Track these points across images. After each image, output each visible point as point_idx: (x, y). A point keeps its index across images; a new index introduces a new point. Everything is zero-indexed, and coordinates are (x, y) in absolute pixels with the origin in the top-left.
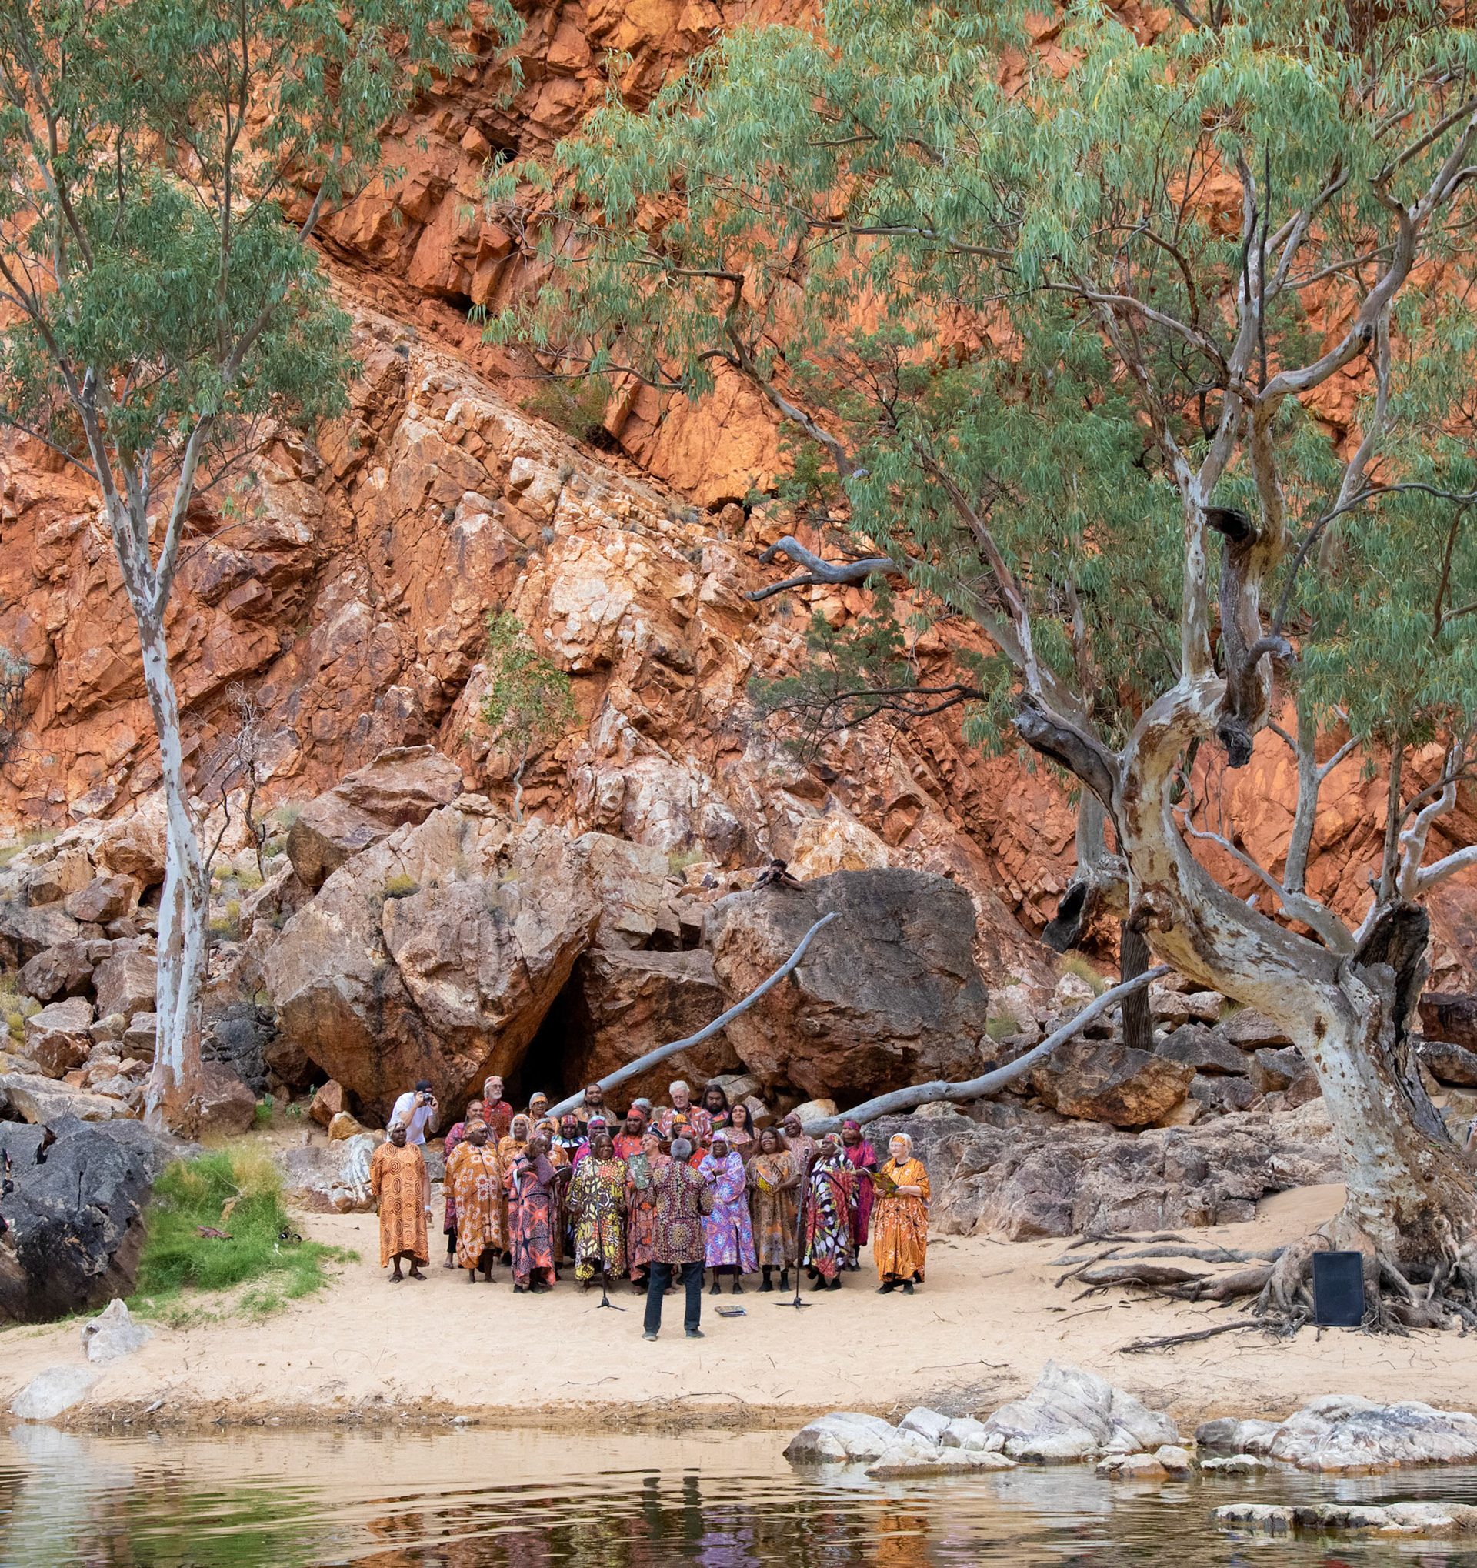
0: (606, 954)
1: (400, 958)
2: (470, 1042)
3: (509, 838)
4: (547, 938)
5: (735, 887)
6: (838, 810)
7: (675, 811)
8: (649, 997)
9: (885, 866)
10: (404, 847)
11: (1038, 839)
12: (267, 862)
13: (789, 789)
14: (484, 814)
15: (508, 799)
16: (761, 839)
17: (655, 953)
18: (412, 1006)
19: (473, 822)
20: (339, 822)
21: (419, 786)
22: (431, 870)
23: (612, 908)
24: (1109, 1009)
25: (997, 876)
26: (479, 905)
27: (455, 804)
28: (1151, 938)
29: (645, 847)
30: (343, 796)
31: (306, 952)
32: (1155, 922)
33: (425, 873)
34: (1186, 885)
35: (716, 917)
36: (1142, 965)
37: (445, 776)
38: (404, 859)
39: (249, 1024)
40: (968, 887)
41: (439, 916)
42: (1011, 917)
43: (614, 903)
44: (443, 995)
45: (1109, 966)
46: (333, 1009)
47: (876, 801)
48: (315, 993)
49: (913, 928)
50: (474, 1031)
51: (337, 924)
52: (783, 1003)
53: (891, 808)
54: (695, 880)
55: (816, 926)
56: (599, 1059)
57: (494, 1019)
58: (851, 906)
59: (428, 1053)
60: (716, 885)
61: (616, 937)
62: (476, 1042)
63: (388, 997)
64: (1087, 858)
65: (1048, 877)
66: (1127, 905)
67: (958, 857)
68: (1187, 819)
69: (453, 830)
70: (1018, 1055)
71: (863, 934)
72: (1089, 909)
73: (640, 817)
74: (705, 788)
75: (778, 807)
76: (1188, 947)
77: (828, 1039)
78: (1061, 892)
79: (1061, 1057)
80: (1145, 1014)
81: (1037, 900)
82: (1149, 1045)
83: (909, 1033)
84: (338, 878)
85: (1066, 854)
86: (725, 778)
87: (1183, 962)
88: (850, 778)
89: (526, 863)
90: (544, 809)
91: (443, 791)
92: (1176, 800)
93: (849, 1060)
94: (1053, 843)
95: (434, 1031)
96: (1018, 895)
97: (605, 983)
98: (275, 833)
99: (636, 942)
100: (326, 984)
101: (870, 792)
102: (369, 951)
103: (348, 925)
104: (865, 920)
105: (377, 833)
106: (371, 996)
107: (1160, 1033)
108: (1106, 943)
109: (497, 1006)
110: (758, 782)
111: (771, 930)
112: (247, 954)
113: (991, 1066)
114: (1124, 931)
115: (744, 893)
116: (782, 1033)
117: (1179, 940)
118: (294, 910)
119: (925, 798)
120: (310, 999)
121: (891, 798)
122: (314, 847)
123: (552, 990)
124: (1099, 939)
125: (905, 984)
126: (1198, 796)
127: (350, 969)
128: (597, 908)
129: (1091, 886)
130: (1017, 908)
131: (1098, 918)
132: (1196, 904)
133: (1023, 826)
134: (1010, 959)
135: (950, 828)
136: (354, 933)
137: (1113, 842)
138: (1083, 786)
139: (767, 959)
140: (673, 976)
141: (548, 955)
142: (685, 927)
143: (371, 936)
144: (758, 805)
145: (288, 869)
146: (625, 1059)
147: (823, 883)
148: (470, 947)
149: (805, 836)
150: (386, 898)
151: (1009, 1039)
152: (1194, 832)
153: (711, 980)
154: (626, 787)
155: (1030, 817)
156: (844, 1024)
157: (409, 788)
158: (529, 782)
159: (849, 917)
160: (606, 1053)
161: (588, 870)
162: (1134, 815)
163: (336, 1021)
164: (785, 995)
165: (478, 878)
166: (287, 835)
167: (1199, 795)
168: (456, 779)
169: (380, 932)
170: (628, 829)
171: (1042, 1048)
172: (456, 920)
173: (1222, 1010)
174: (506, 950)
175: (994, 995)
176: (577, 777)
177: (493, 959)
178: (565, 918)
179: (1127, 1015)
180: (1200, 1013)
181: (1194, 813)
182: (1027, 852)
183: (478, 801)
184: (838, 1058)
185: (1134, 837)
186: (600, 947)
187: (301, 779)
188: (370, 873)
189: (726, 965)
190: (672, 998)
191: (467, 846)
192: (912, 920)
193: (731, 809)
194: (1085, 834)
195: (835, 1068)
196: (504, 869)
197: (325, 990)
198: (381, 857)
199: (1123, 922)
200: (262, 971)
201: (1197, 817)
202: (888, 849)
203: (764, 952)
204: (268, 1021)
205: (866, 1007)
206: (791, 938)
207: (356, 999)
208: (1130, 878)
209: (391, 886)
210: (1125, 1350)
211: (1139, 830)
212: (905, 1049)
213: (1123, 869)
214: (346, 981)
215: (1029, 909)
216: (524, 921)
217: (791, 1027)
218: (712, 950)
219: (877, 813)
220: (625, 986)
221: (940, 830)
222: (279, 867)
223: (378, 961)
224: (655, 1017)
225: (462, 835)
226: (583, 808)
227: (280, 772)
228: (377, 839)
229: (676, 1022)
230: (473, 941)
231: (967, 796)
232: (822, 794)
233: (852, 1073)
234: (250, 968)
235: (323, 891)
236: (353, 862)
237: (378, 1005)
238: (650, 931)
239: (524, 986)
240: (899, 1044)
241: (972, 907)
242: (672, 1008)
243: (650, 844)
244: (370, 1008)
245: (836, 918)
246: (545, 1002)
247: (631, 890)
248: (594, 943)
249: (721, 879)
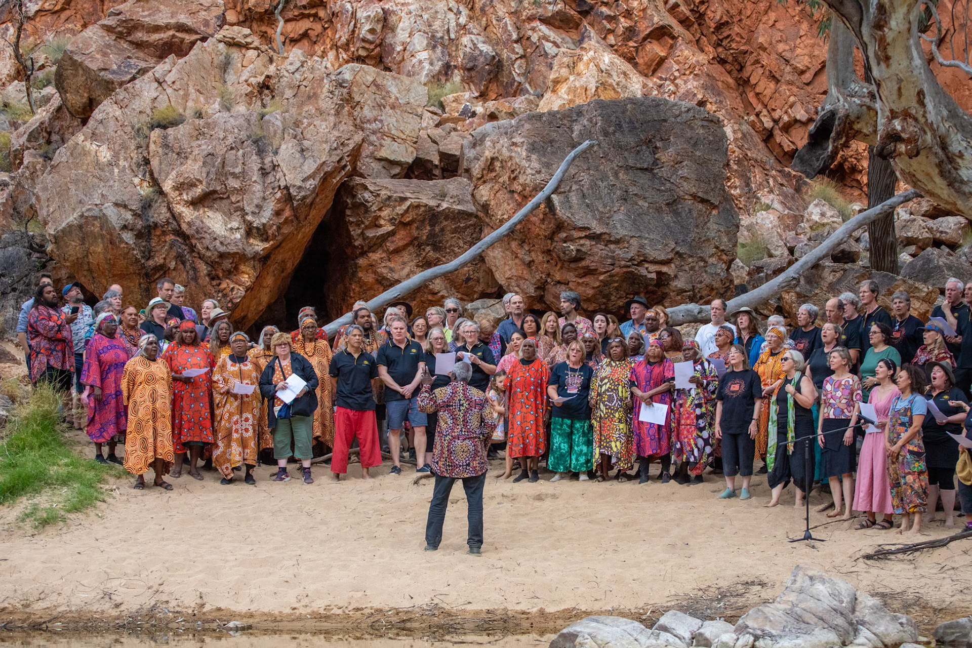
0: (367, 182)
1: (167, 186)
2: (236, 268)
3: (272, 70)
4: (310, 167)
5: (493, 117)
6: (593, 41)
7: (433, 42)
8: (409, 224)
9: (639, 95)
10: (169, 78)
11: (788, 69)
12: (35, 94)
13: (545, 21)
14: (247, 46)
15: (270, 31)
16: (517, 69)
17: (415, 181)
18: (179, 233)
19: (235, 54)
20: (105, 54)
21: (183, 18)
22: (196, 101)
23: (373, 138)
24: (856, 234)
25: (748, 105)
26: (243, 135)
27: (218, 36)
28: (898, 165)
29: (404, 77)
30: (109, 29)
31: (76, 182)
32: (902, 148)
33: (190, 104)
34: (933, 112)
35: (474, 145)
36: (889, 191)
37: (208, 9)
38: (169, 91)
39: (22, 251)
40: (720, 115)
41: (205, 146)
42: (761, 145)
43: (374, 133)
44: (209, 223)
45: (856, 193)
46: (102, 236)
47: (630, 32)
48: (85, 221)
49: (666, 156)
50: (240, 258)
51: (105, 154)
52: (541, 229)
53: (645, 39)
54: (453, 110)
55: (572, 154)
56: (360, 282)
57: (259, 246)
58: (606, 134)
59: (195, 279)
60: (474, 114)
61: (375, 166)
62: (242, 267)
63: (156, 225)
64: (837, 85)
65: (798, 106)
66: (875, 131)
67: (711, 86)
68: (934, 48)
69: (216, 62)
70: (768, 278)
71: (618, 161)
72: (839, 135)
73: (399, 48)
74: (463, 20)
75: (535, 38)
76: (935, 172)
77: (583, 263)
78: (810, 120)
79: (809, 281)
80: (891, 239)
81: (787, 128)
82: (894, 268)
83: (663, 257)
84: (107, 109)
85: (816, 83)
86: (482, 10)
87: (930, 187)
88: (604, 9)
89: (289, 93)
90: (305, 42)
91: (206, 23)
92: (924, 29)
93: (605, 283)
94: (803, 72)
95: (201, 257)
96: (768, 124)
97: (367, 210)
98: (42, 67)
99: (397, 170)
100: (96, 212)
101: (624, 23)
102: (136, 181)
103: (116, 155)
104: (620, 148)
105: (143, 65)
106: (140, 224)
107: (905, 257)
108: (854, 170)
109: (262, 233)
110: (515, 13)
111: (528, 159)
112: (19, 184)
113: (742, 289)
114: (871, 158)
115: (501, 122)
116: (539, 258)
117: (924, 166)
118: (63, 141)
119: (678, 29)
120: (80, 227)
121: (644, 28)
122: (81, 79)
123: (316, 216)
124: (847, 165)
125: (659, 210)
126: (945, 26)
127: (119, 198)
128: (358, 138)
129: (841, 113)
130: (768, 137)
131: (846, 145)
132: (942, 130)
133: (774, 56)
134: (760, 186)
135: (702, 58)
136: (122, 163)
137: (861, 71)
138: (834, 15)
139: (524, 186)
140: (432, 203)
141: (311, 184)
142: (443, 156)
143: (139, 166)
144: (515, 36)
145: (56, 101)
146: (385, 283)
147: (579, 112)
148: (235, 176)
149: (561, 66)
150: (152, 128)
151: (759, 263)
152: (941, 60)
153: (470, 208)
154: (385, 19)
155: (781, 47)
156: (599, 250)
157: (173, 21)
158: (290, 15)
159: (604, 145)
160: (369, 278)
161: (348, 100)
162: (883, 44)
163: (105, 248)
164: (543, 221)
165: (241, 109)
166: (54, 68)
167: (946, 24)
168: (219, 12)
169: (147, 162)
170: (388, 60)
171: (791, 272)
172: (221, 150)
173: (965, 234)
174: (270, 178)
175: (745, 220)
176: (337, 9)
177: (258, 187)
178: (326, 147)
179: (873, 240)
180: (944, 237)
181: (941, 42)
182: (777, 81)
183: (240, 33)
184: (594, 282)
185: (883, 65)
186: (362, 176)
187: (67, 13)
188: (137, 105)
189: (485, 193)
190: (432, 225)
191: (231, 77)
192: (666, 148)
193: (488, 41)
194: (835, 62)
195: (590, 292)
196: (267, 100)
197: (95, 218)
198: (146, 89)
199: (871, 150)
200: (33, 200)
201: (943, 46)
202: (641, 79)
203: (521, 179)
204: (40, 249)
205: (621, 232)
206: (548, 165)
207: (125, 227)
208: (878, 105)
209: (157, 116)
210: (868, 557)
211: (887, 58)
212: (659, 273)
213: (872, 96)
214: (115, 210)
215: (779, 137)
216: (287, 150)
217: (548, 252)
218: (470, 178)
219: (631, 44)
220: (385, 213)
221: (693, 60)
222: (47, 100)
223: (145, 190)
224: (415, 243)
225: (225, 66)
226: (343, 40)
227: (47, 6)
228: (143, 71)
229: (436, 248)
230: (237, 170)
231: (720, 26)
232: (577, 26)
233: (607, 297)
234: (22, 198)
235: (91, 123)
236: (121, 94)
237: (146, 233)
238: (410, 160)
239: (287, 213)
240: (653, 268)
241: (724, 135)
242: (432, 235)
243: (409, 75)
244: (139, 236)
245: (592, 146)
246: (308, 230)
247: (391, 119)
248: (355, 172)
249: (479, 109)
